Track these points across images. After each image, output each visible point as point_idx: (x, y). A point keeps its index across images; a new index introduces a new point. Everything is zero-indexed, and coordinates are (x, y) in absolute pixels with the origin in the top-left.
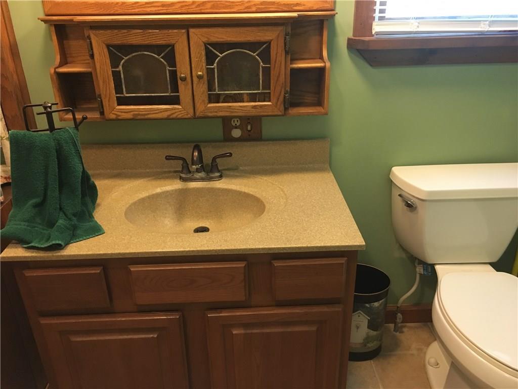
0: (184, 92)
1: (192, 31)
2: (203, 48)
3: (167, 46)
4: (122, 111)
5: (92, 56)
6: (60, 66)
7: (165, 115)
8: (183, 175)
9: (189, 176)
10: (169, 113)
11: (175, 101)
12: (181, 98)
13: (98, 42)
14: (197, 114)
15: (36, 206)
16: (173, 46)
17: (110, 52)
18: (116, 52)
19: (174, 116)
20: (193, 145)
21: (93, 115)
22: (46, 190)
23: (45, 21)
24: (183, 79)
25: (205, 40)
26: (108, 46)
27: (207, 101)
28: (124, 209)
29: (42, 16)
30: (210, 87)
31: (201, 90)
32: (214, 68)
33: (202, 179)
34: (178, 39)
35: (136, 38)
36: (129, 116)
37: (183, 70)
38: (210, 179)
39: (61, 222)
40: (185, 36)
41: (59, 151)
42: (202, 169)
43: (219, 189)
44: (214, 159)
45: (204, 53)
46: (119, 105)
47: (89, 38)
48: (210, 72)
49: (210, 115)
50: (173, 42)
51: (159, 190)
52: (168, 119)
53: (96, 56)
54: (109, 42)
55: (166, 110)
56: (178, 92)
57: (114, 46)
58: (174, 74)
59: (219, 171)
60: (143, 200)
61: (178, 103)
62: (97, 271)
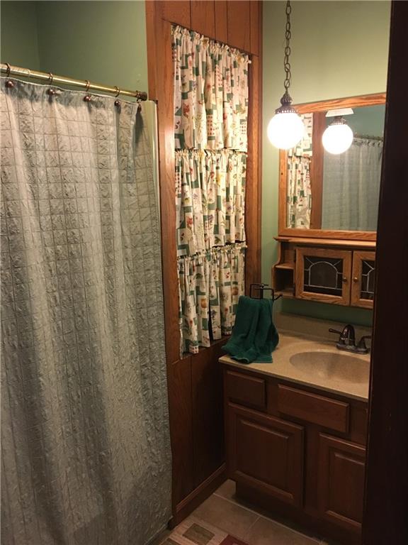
0: (345, 288)
1: (355, 252)
2: (361, 262)
3: (339, 259)
4: (306, 295)
5: (295, 261)
6: (279, 264)
7: (331, 301)
8: (339, 345)
9: (343, 346)
10: (334, 300)
11: (339, 293)
12: (343, 293)
13: (299, 254)
14: (352, 304)
15: (242, 337)
16: (342, 260)
17: (305, 259)
18: (308, 260)
19: (336, 303)
20: (346, 325)
21: (290, 295)
22: (249, 330)
23: (277, 240)
24: (346, 281)
25: (363, 258)
26: (305, 257)
27: (359, 296)
28: (291, 355)
29: (277, 236)
30: (363, 288)
31: (356, 289)
32: (366, 277)
33: (352, 351)
34: (346, 256)
35: (320, 253)
36: (309, 298)
37: (346, 275)
38: (357, 352)
39: (251, 349)
40: (350, 256)
41: (261, 310)
42: (352, 343)
43: (361, 360)
44: (363, 338)
45: (361, 266)
46: (304, 291)
47: (295, 251)
48: (364, 279)
49: (361, 306)
50: (342, 258)
51: (319, 350)
52: (332, 304)
53: (297, 261)
54: (306, 254)
55: (332, 298)
56: (341, 288)
57: (307, 257)
58: (340, 276)
59: (365, 348)
60: (306, 354)
61: (341, 296)
62: (261, 381)
